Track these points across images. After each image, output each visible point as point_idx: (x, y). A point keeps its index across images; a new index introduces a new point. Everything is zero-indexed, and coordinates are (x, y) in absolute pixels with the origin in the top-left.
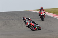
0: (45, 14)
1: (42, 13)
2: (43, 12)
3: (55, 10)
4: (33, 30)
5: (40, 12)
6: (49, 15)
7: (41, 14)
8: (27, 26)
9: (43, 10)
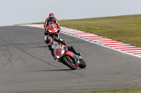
0: (59, 31)
1: (52, 29)
2: (54, 25)
3: (90, 22)
4: (72, 69)
5: (47, 25)
6: (74, 36)
7: (50, 31)
8: (58, 57)
9: (55, 22)
